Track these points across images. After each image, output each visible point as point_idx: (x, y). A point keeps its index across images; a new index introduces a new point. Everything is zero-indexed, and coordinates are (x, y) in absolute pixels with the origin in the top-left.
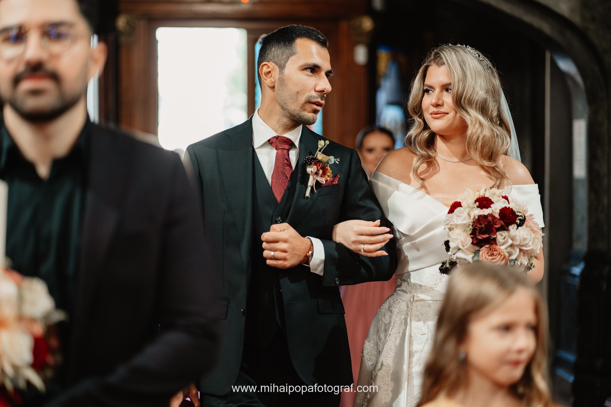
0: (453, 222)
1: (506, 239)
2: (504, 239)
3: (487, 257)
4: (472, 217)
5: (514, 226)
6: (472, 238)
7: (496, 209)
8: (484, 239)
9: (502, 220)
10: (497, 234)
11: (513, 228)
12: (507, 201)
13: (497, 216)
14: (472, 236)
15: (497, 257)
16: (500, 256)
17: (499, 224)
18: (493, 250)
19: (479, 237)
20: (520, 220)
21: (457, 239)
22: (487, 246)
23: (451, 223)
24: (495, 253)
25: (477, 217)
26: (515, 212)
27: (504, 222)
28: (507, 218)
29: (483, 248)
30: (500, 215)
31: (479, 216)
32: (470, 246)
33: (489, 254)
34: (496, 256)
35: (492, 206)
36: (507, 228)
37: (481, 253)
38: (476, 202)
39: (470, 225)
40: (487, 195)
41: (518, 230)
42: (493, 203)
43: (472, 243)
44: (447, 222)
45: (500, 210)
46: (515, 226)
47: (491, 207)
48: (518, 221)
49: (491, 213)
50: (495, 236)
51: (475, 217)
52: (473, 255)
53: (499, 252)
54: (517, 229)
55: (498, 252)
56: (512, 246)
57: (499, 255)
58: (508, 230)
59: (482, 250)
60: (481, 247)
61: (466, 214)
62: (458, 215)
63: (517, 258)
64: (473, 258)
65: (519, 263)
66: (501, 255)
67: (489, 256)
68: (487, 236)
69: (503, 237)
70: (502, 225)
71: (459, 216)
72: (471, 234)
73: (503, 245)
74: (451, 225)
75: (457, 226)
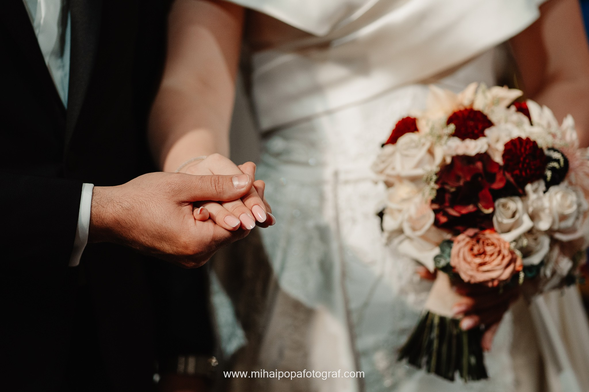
0: (394, 169)
1: (517, 216)
2: (513, 216)
3: (469, 258)
4: (438, 160)
5: (539, 184)
6: (435, 211)
7: (497, 141)
8: (463, 216)
9: (508, 172)
10: (497, 203)
11: (535, 191)
12: (525, 119)
13: (498, 159)
14: (436, 206)
15: (494, 260)
16: (500, 257)
17: (501, 180)
18: (483, 242)
19: (453, 213)
20: (553, 169)
21: (400, 211)
22: (471, 232)
23: (389, 171)
24: (489, 249)
25: (449, 160)
26: (541, 150)
27: (513, 176)
28: (520, 166)
29: (461, 237)
30: (505, 155)
31: (456, 158)
32: (429, 230)
33: (476, 251)
34: (491, 255)
35: (487, 132)
36: (520, 191)
37: (456, 247)
38: (450, 121)
39: (431, 179)
40: (479, 106)
41: (547, 194)
42: (489, 124)
43: (437, 223)
44: (382, 166)
45: (506, 145)
46: (542, 186)
47: (484, 136)
48: (549, 174)
49: (483, 151)
50: (490, 211)
51: (444, 160)
52: (437, 251)
53: (498, 249)
54: (545, 192)
55: (496, 247)
56: (530, 232)
57: (499, 255)
58: (523, 195)
59: (459, 242)
60: (457, 233)
61: (422, 152)
62: (406, 153)
63: (545, 261)
64: (436, 259)
65: (548, 273)
66: (504, 257)
67: (475, 256)
68: (471, 208)
69: (510, 213)
70: (508, 183)
71: (407, 156)
72: (433, 202)
73: (509, 231)
74: (388, 176)
75: (400, 179)
